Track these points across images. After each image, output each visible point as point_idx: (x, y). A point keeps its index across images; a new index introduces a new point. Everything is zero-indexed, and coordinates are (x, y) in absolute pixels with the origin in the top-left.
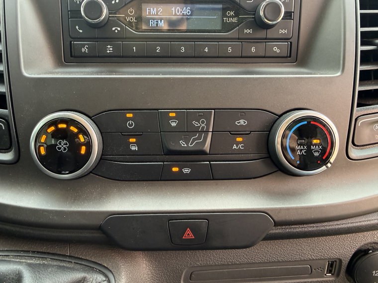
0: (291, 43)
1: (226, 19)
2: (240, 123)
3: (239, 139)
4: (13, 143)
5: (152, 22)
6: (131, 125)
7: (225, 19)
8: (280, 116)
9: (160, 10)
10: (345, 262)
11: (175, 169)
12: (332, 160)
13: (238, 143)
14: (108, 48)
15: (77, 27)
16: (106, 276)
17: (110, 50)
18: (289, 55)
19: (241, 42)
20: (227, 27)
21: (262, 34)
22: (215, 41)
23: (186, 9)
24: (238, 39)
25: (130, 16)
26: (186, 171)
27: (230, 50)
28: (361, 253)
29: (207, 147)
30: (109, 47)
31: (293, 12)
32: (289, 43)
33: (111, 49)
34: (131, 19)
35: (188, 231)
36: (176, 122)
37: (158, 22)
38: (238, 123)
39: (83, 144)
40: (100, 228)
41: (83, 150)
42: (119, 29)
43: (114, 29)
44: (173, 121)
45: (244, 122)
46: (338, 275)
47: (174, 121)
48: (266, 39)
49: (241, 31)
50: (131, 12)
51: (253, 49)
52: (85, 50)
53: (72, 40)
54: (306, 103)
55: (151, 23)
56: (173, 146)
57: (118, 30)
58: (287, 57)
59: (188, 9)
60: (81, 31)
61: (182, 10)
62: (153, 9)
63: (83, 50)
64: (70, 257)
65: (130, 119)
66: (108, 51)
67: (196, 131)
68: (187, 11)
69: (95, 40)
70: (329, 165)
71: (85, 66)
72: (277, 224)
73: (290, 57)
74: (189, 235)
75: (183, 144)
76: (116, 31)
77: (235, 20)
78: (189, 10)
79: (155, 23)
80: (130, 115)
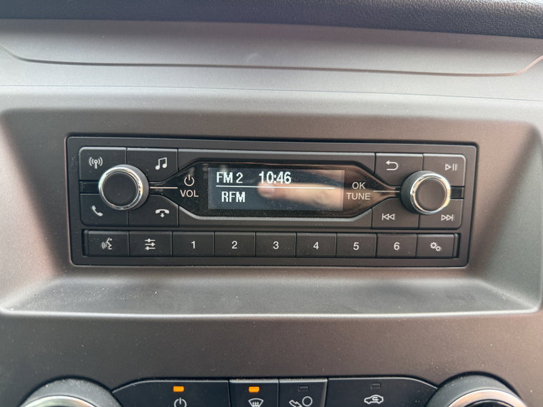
0: (459, 234)
1: (351, 195)
2: (371, 400)
5: (225, 194)
6: (181, 406)
7: (349, 194)
8: (441, 386)
9: (240, 175)
14: (147, 242)
15: (94, 208)
17: (150, 246)
18: (455, 255)
19: (376, 233)
21: (411, 221)
22: (332, 230)
23: (284, 174)
24: (372, 228)
25: (188, 188)
27: (356, 247)
30: (149, 240)
31: (464, 187)
32: (456, 235)
33: (153, 244)
34: (190, 193)
36: (260, 402)
37: (235, 194)
38: (369, 400)
42: (167, 212)
43: (158, 211)
44: (254, 401)
45: (379, 398)
47: (257, 401)
48: (418, 229)
49: (376, 216)
50: (190, 182)
51: (396, 246)
52: (107, 245)
53: (84, 227)
54: (484, 363)
55: (223, 196)
57: (165, 214)
58: (452, 257)
59: (288, 175)
60: (100, 214)
61: (277, 176)
62: (228, 174)
63: (104, 246)
65: (179, 395)
66: (148, 248)
68: (285, 178)
69: (125, 228)
73: (457, 256)
76: (162, 215)
77: (366, 196)
78: (288, 177)
79: (231, 196)
80: (179, 389)
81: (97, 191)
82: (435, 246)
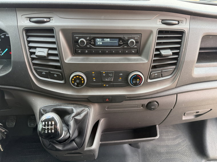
0: (138, 49)
1: (120, 43)
3: (120, 78)
4: (64, 78)
6: (94, 75)
8: (131, 73)
9: (101, 40)
10: (146, 105)
11: (104, 85)
12: (142, 84)
13: (120, 79)
15: (77, 45)
16: (89, 108)
19: (124, 49)
20: (120, 45)
22: (116, 49)
23: (108, 39)
25: (92, 42)
26: (107, 85)
27: (120, 52)
28: (150, 103)
29: (112, 80)
31: (138, 41)
35: (107, 99)
37: (100, 43)
38: (120, 74)
39: (83, 81)
40: (87, 99)
41: (83, 82)
43: (88, 46)
44: (104, 74)
45: (122, 74)
46: (144, 107)
48: (130, 49)
49: (123, 47)
51: (127, 52)
52: (79, 51)
53: (76, 49)
55: (98, 43)
56: (104, 80)
58: (136, 53)
63: (79, 52)
64: (80, 104)
65: (93, 74)
66: (86, 52)
67: (110, 76)
69: (82, 49)
70: (141, 85)
71: (80, 56)
72: (128, 98)
74: (107, 100)
75: (106, 80)
77: (122, 43)
80: (93, 73)
81: (78, 43)
82: (133, 51)
